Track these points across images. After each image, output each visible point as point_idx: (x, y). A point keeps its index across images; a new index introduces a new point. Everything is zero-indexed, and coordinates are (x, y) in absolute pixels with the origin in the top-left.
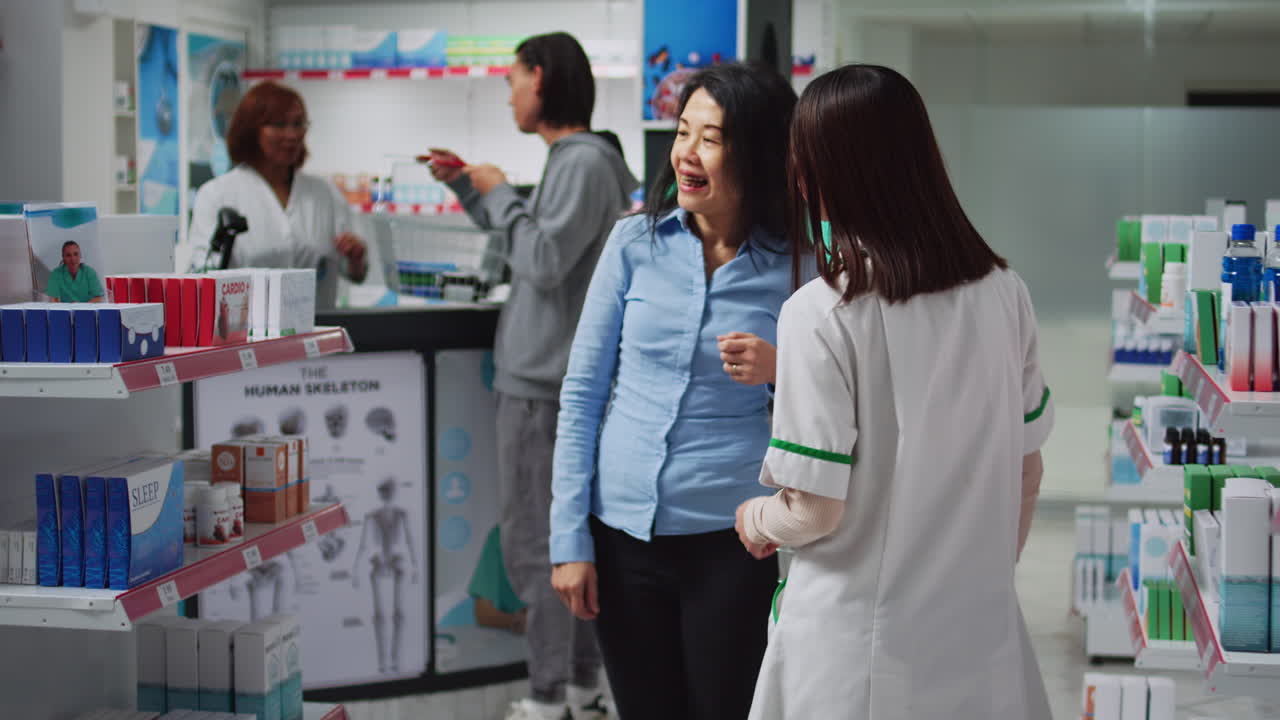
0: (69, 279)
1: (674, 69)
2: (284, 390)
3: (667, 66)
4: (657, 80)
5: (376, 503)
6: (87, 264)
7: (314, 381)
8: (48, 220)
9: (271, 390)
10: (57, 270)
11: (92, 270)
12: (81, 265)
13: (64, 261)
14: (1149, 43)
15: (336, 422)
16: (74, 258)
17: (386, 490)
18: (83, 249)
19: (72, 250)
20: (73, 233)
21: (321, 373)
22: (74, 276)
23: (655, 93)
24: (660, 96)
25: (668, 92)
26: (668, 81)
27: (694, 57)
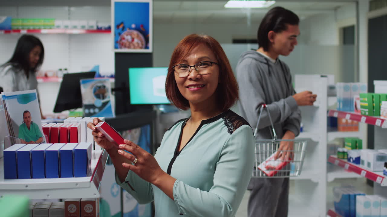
0: (27, 129)
1: (126, 30)
3: (123, 29)
4: (120, 34)
6: (34, 122)
8: (15, 100)
10: (21, 125)
11: (37, 125)
12: (32, 123)
13: (24, 121)
14: (249, 23)
16: (28, 119)
18: (32, 115)
19: (27, 115)
20: (27, 107)
22: (29, 129)
23: (119, 39)
24: (121, 40)
25: (124, 39)
26: (124, 34)
27: (133, 26)
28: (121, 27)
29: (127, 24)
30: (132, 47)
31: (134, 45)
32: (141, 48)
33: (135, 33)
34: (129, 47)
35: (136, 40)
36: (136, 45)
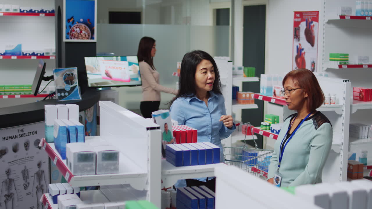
1: (76, 23)
2: (13, 137)
3: (73, 22)
4: (70, 27)
5: (37, 169)
7: (22, 133)
9: (10, 137)
10: (164, 132)
12: (168, 130)
15: (27, 145)
16: (166, 128)
17: (39, 165)
21: (22, 130)
22: (167, 134)
23: (69, 31)
24: (71, 32)
25: (74, 31)
26: (74, 27)
27: (81, 20)
28: (71, 21)
29: (76, 19)
30: (80, 38)
31: (82, 36)
32: (88, 38)
33: (83, 25)
34: (78, 38)
35: (83, 32)
36: (84, 36)
